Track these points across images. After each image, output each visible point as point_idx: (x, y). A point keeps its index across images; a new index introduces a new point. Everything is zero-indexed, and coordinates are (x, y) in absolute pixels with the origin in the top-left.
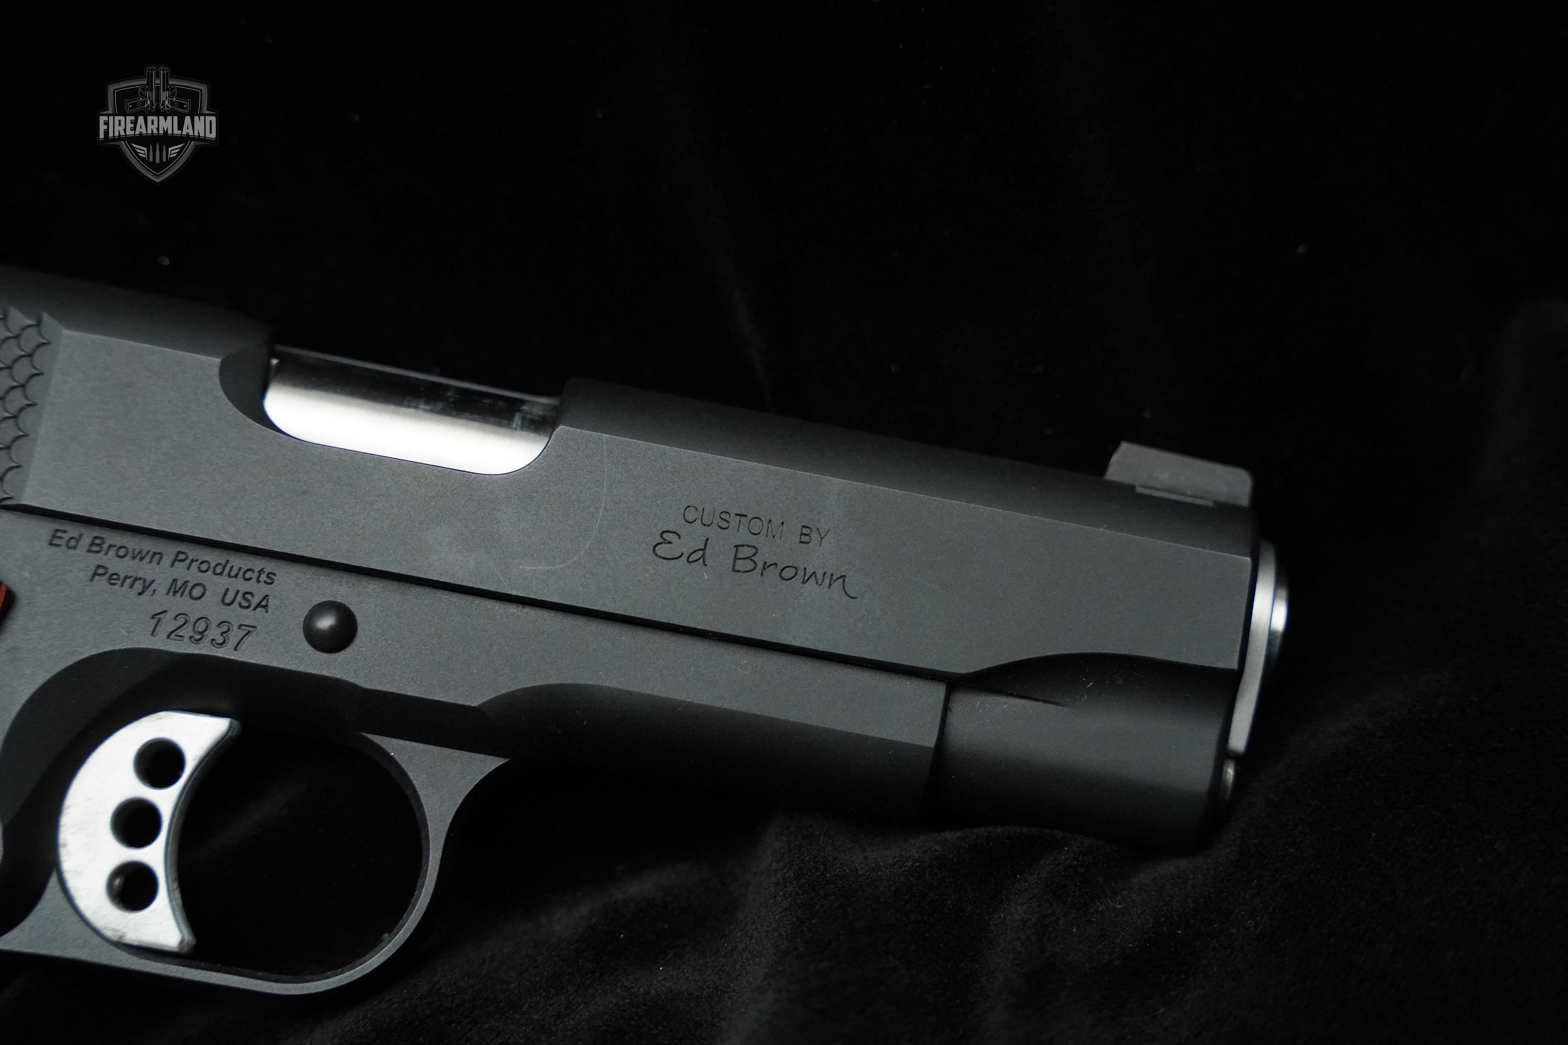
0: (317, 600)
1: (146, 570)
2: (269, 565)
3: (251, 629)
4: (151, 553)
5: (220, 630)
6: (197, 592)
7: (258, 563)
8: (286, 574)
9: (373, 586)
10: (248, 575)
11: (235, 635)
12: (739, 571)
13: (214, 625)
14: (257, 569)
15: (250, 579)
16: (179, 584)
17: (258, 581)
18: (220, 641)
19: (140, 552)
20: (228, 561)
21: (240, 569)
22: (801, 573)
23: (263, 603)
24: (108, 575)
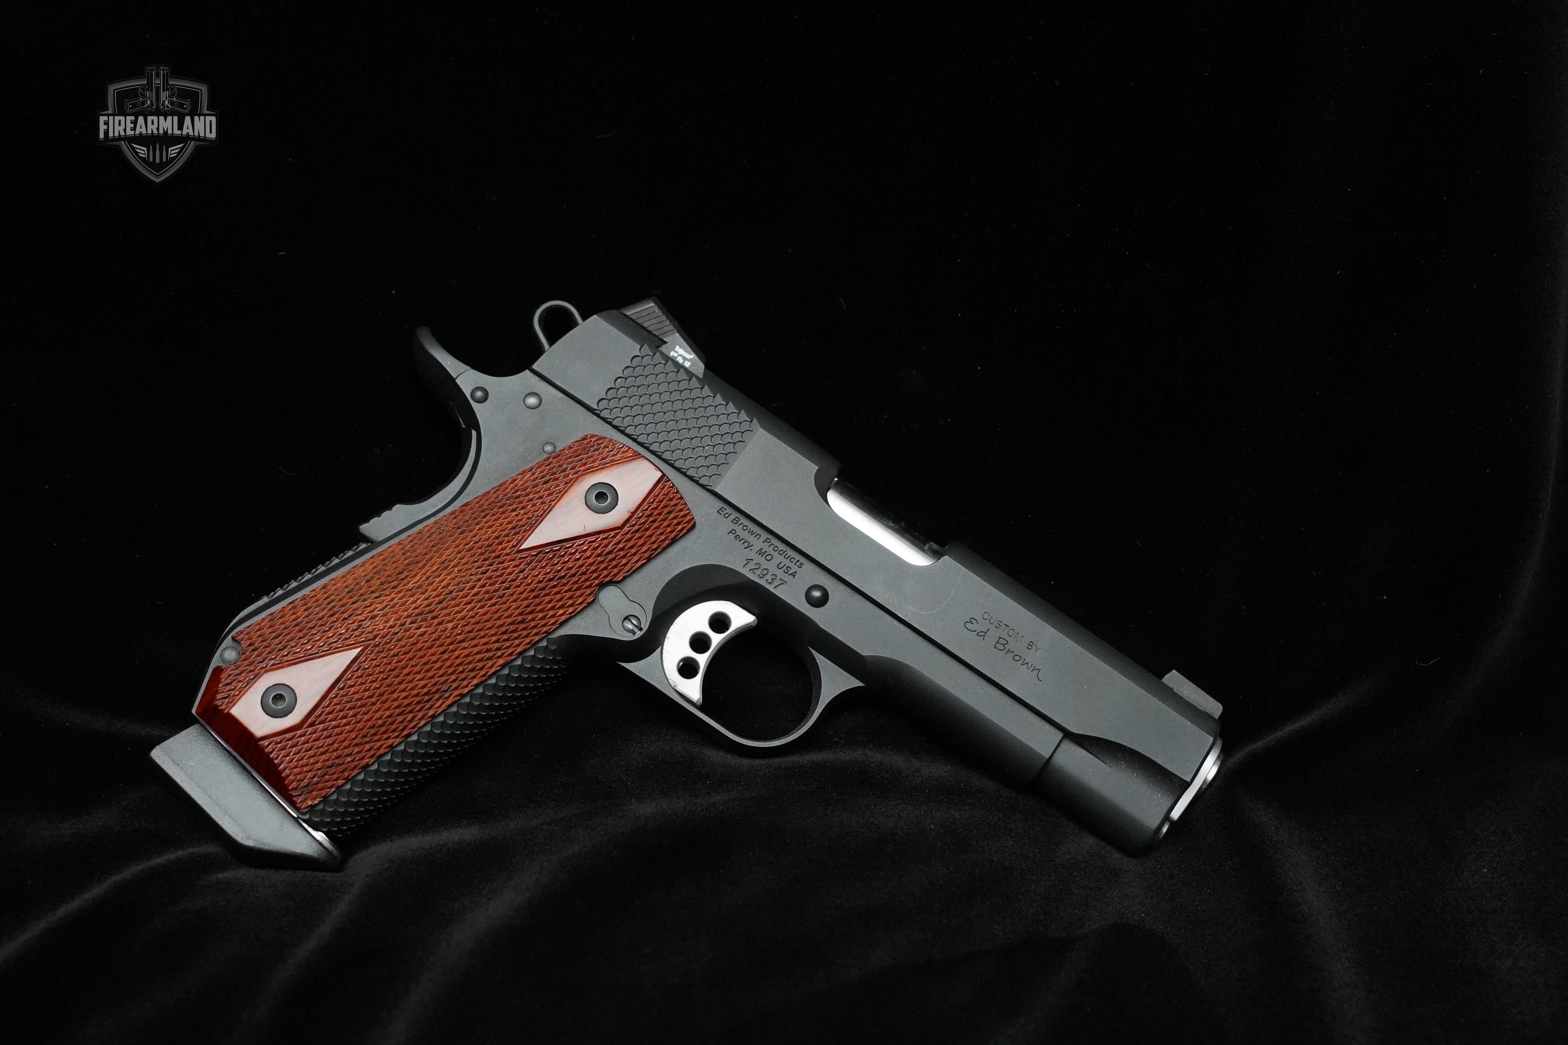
0: (816, 583)
1: (752, 539)
2: (803, 560)
3: (784, 583)
4: (756, 534)
5: (772, 578)
6: (769, 558)
7: (798, 557)
8: (808, 566)
9: (842, 587)
10: (792, 560)
11: (776, 583)
12: (996, 648)
13: (770, 574)
14: (797, 559)
15: (793, 562)
16: (763, 551)
17: (795, 564)
18: (770, 581)
19: (752, 531)
20: (786, 551)
21: (790, 556)
22: (1022, 660)
23: (794, 574)
24: (735, 535)
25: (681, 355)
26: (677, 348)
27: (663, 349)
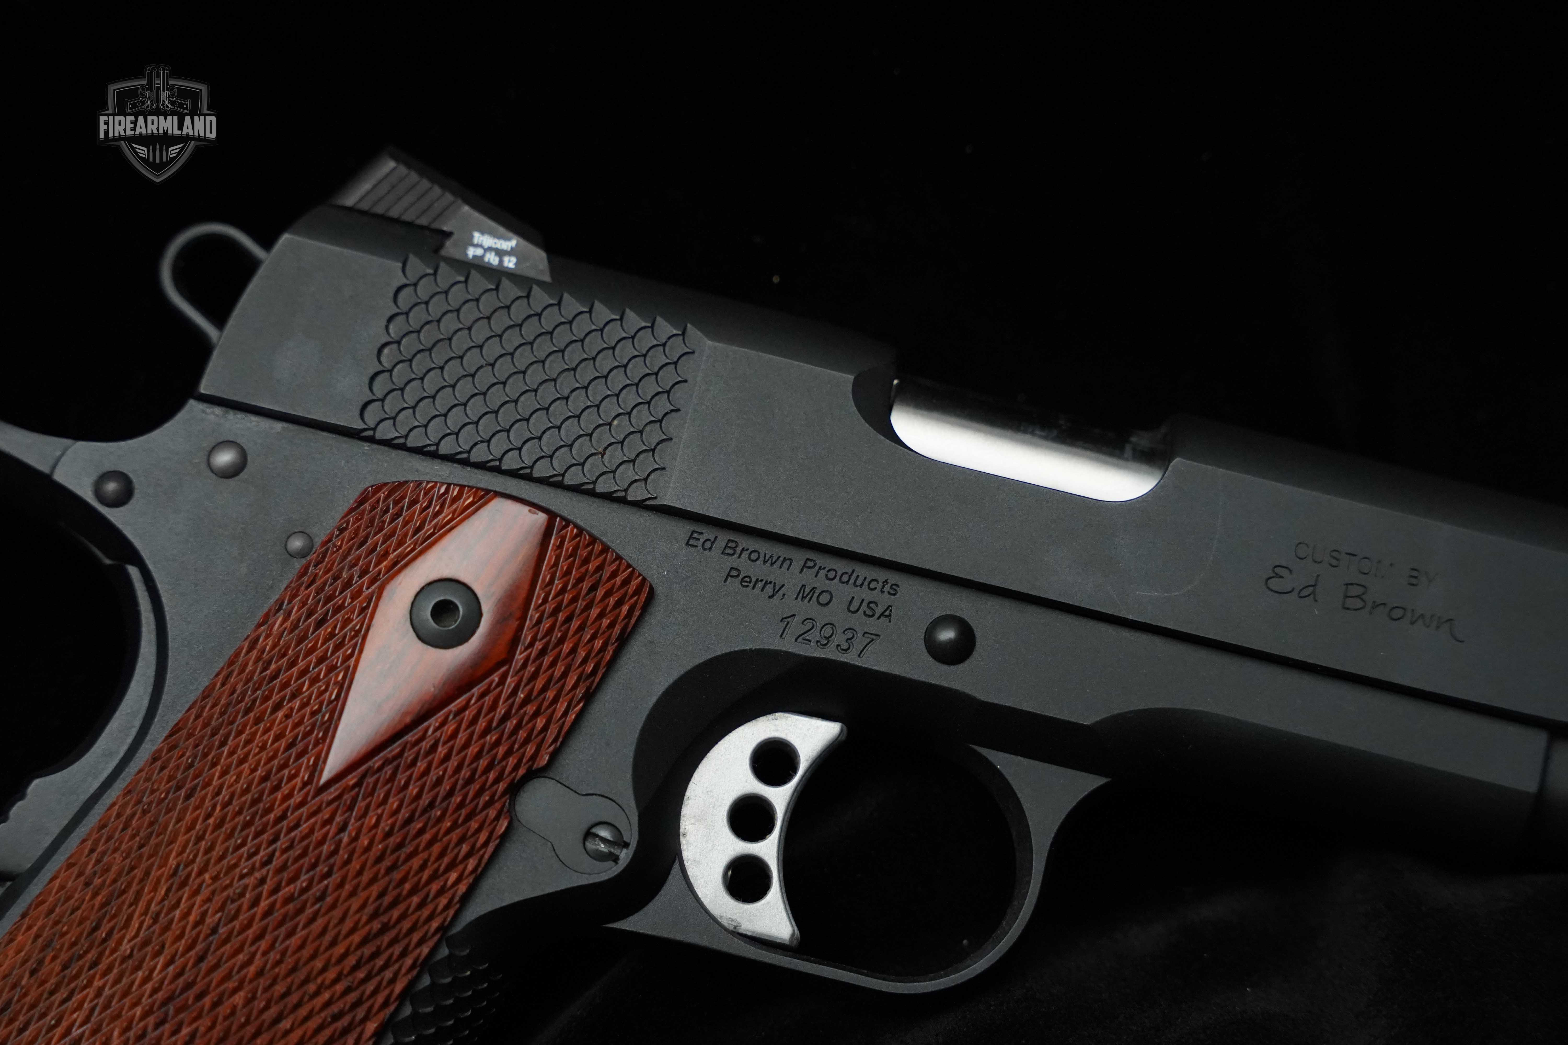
0: (938, 613)
1: (776, 574)
2: (894, 577)
3: (874, 637)
4: (781, 559)
5: (846, 637)
6: (824, 598)
7: (881, 575)
8: (909, 587)
9: (992, 604)
10: (872, 586)
11: (859, 642)
12: (1348, 609)
13: (839, 631)
14: (881, 580)
15: (875, 588)
16: (807, 590)
17: (882, 592)
18: (845, 647)
19: (771, 557)
20: (853, 571)
21: (865, 578)
22: (1409, 614)
23: (887, 613)
24: (741, 577)
25: (490, 249)
26: (477, 237)
27: (450, 249)
